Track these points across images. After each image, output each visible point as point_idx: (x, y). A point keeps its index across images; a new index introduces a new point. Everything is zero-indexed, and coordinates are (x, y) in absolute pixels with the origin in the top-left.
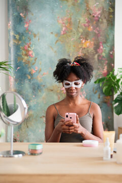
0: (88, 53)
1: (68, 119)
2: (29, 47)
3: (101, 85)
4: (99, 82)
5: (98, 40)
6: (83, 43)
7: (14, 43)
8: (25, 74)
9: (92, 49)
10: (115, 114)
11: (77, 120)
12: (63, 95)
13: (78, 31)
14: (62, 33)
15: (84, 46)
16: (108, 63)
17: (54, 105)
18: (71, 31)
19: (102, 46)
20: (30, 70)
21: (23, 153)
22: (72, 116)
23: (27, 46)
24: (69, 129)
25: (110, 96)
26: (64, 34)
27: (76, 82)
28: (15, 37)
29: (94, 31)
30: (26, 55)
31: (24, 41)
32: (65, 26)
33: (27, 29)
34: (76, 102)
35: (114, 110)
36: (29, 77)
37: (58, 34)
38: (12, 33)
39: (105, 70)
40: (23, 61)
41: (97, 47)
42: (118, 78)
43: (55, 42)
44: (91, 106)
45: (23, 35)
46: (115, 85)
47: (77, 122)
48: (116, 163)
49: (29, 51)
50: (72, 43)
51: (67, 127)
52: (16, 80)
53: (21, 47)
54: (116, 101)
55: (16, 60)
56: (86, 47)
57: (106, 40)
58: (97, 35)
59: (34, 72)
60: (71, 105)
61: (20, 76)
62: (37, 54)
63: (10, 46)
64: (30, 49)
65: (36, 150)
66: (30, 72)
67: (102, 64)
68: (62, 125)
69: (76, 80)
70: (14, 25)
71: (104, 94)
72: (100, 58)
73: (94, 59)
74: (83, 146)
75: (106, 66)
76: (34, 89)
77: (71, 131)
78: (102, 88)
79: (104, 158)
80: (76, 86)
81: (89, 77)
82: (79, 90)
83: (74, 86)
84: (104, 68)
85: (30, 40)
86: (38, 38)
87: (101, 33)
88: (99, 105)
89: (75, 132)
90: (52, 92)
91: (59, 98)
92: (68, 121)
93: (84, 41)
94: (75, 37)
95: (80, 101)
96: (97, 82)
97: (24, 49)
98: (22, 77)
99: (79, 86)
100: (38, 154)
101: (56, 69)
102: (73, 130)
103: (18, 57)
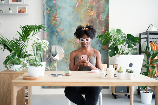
0: (93, 19)
1: (83, 58)
2: (56, 15)
3: (101, 39)
4: (99, 37)
5: (99, 11)
6: (89, 13)
7: (47, 12)
8: (54, 32)
9: (95, 16)
10: (109, 57)
11: (88, 59)
12: (77, 45)
13: (86, 5)
14: (77, 6)
15: (90, 15)
16: (105, 25)
17: (75, 51)
18: (82, 5)
19: (102, 14)
20: (56, 29)
21: (62, 75)
22: (85, 57)
23: (55, 14)
24: (84, 64)
25: (106, 45)
26: (78, 7)
27: (87, 39)
28: (47, 9)
29: (97, 5)
30: (54, 20)
31: (53, 11)
32: (78, 2)
33: (55, 4)
34: (87, 50)
35: (109, 54)
36: (56, 34)
37: (74, 7)
38: (46, 7)
39: (103, 30)
40: (53, 24)
41: (98, 15)
42: (111, 34)
43: (72, 12)
44: (95, 52)
45: (52, 7)
46: (109, 38)
47: (88, 61)
48: (107, 79)
49: (56, 18)
50: (83, 13)
51: (82, 63)
52: (48, 36)
53: (51, 15)
54: (110, 49)
55: (48, 23)
56: (91, 15)
57: (104, 11)
58: (98, 8)
59: (59, 30)
60: (84, 51)
61: (50, 33)
62: (61, 19)
63: (44, 14)
64: (56, 16)
65: (68, 73)
66: (57, 31)
67: (101, 25)
68: (80, 62)
69: (87, 38)
70: (47, 2)
71: (103, 44)
72: (100, 22)
73: (96, 22)
74: (91, 72)
75: (104, 27)
76: (59, 41)
77: (84, 65)
78: (101, 40)
79: (102, 77)
80: (87, 41)
81: (94, 36)
82: (88, 43)
83: (86, 41)
84: (102, 28)
85: (57, 10)
86: (61, 10)
87: (101, 7)
88: (99, 51)
89: (87, 66)
90: (70, 43)
91: (75, 47)
92: (83, 60)
93: (90, 12)
94: (85, 9)
95: (89, 49)
96: (98, 37)
97: (53, 17)
98: (51, 34)
99: (89, 41)
100: (69, 75)
101: (76, 31)
102: (85, 65)
103: (49, 21)
